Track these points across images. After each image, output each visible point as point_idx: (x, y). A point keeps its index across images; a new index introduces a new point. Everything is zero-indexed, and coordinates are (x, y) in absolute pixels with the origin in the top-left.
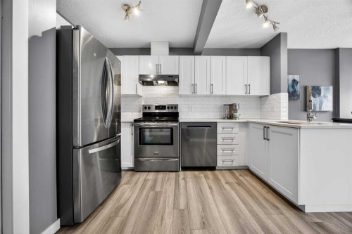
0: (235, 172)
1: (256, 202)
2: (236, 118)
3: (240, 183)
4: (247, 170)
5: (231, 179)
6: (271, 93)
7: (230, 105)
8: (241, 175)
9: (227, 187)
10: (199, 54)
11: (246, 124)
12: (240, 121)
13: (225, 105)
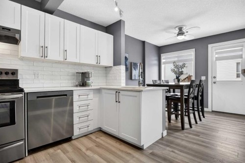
0: (91, 136)
1: (116, 156)
2: (89, 85)
3: (99, 145)
4: (100, 131)
5: (90, 144)
6: (114, 65)
7: (82, 73)
8: (97, 138)
9: (89, 153)
10: (51, 12)
11: (99, 91)
12: (93, 88)
13: (77, 73)
